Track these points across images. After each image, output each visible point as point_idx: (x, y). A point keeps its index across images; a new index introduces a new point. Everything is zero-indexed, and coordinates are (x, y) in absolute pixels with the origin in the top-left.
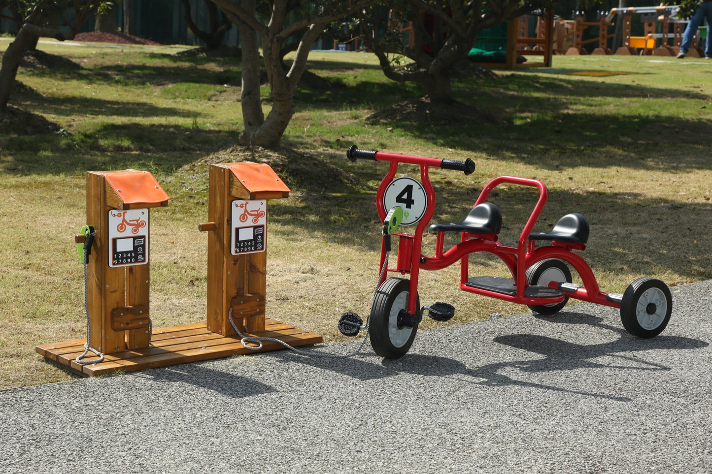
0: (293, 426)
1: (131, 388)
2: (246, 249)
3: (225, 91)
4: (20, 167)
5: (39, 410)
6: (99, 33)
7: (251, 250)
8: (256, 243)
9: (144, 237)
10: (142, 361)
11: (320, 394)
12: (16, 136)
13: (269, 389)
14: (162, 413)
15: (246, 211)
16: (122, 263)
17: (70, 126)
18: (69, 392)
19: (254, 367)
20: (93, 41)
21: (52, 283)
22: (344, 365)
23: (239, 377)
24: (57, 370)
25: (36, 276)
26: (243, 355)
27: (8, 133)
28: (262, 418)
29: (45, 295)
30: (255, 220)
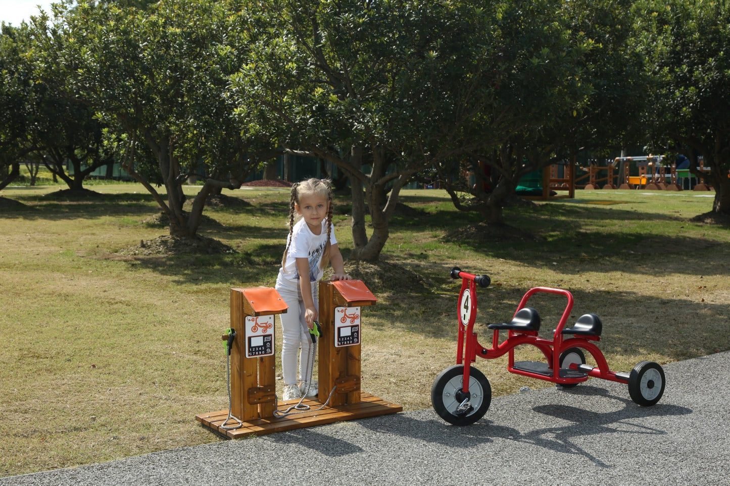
0: (377, 481)
1: (260, 448)
2: (345, 343)
3: (345, 219)
4: (201, 278)
5: (192, 467)
6: (265, 180)
7: (350, 343)
8: (353, 338)
9: (271, 335)
10: (270, 427)
11: (399, 453)
12: (199, 255)
13: (360, 450)
14: (281, 469)
15: (345, 315)
16: (255, 355)
17: (238, 247)
18: (216, 452)
19: (351, 431)
20: (262, 186)
21: (213, 364)
22: (417, 429)
23: (339, 440)
24: (209, 433)
25: (202, 360)
26: (343, 421)
27: (195, 253)
28: (354, 474)
29: (206, 374)
30: (352, 321)
